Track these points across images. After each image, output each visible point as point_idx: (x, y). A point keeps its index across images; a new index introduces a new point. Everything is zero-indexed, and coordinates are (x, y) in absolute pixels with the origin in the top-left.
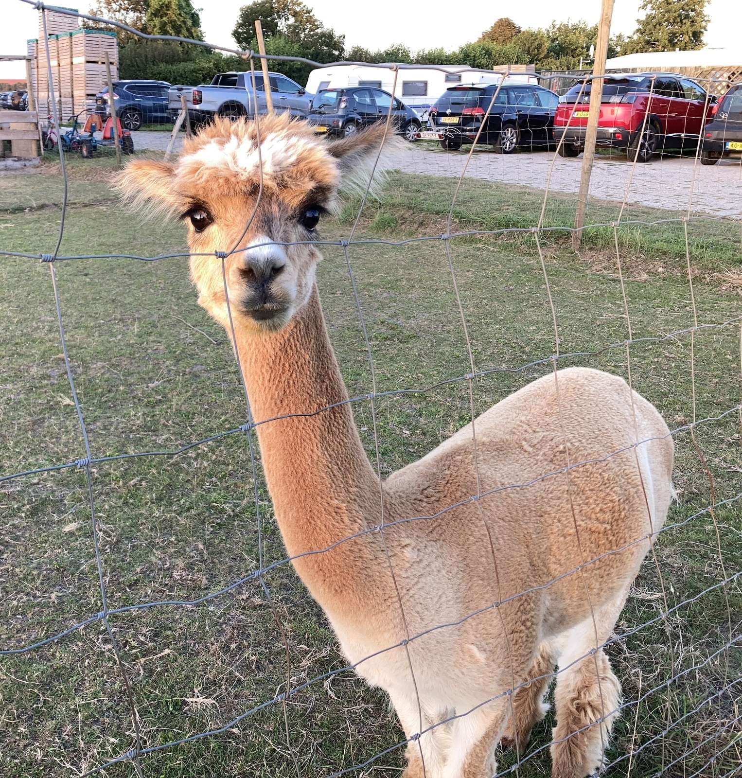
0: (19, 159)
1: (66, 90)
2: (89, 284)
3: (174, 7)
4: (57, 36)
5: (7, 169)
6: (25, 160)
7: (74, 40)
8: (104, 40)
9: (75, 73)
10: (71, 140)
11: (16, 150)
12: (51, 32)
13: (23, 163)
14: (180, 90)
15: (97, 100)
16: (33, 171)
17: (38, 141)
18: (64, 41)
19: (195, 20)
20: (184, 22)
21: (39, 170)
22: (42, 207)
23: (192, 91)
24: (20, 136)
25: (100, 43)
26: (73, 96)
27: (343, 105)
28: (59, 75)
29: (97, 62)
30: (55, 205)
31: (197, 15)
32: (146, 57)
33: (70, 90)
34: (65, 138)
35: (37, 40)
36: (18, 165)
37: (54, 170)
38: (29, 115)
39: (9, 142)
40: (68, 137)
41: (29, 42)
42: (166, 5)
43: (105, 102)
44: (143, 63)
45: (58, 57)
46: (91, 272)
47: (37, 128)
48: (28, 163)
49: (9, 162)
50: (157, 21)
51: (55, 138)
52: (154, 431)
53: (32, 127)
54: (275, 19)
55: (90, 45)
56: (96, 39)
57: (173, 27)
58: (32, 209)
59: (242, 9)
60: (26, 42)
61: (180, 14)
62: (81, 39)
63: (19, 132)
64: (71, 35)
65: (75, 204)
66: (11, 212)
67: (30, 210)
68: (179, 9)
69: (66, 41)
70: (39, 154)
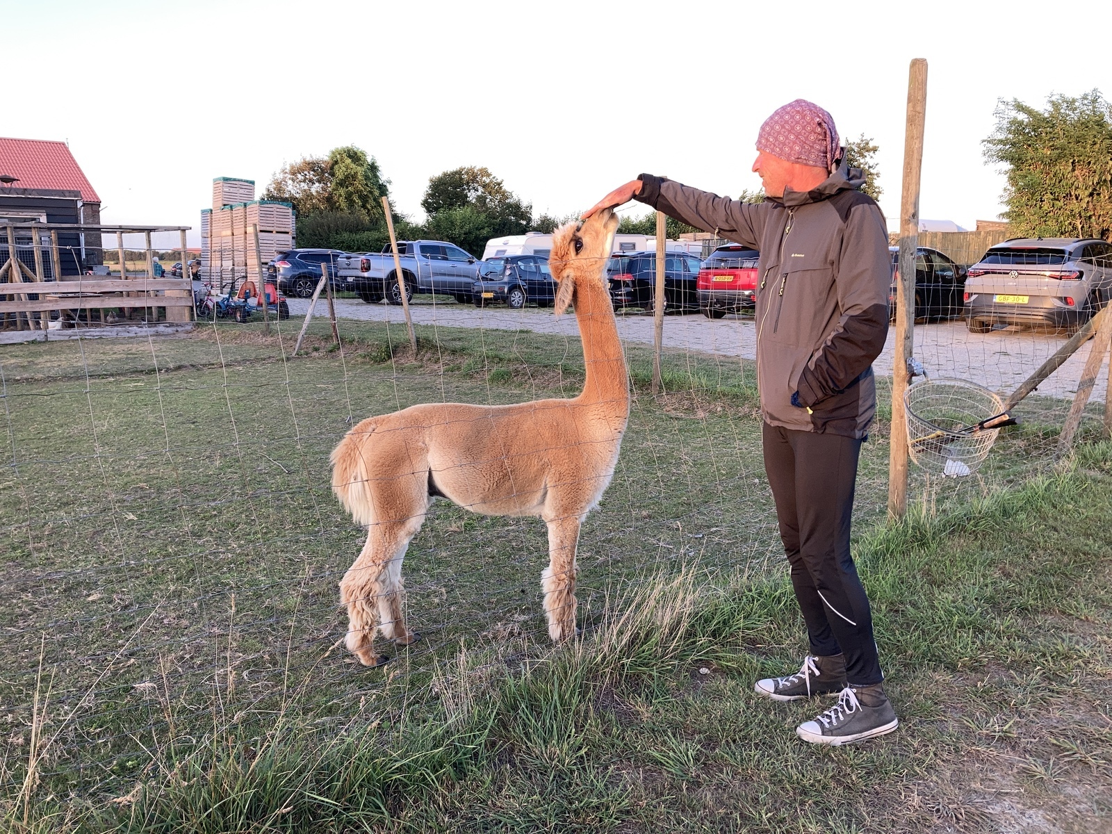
0: (171, 325)
1: (239, 258)
2: (193, 429)
3: (360, 178)
4: (231, 207)
5: (157, 334)
6: (177, 325)
7: (248, 210)
8: (278, 210)
9: (248, 242)
10: (227, 306)
11: (170, 317)
12: (226, 203)
13: (175, 329)
14: (348, 258)
15: (268, 269)
16: (183, 336)
17: (192, 308)
18: (239, 210)
19: (383, 190)
20: (371, 192)
21: (190, 335)
22: (179, 368)
23: (360, 259)
24: (173, 303)
25: (275, 213)
26: (246, 265)
27: (508, 272)
28: (233, 244)
29: (272, 232)
30: (192, 366)
31: (385, 186)
32: (329, 227)
33: (243, 259)
34: (222, 305)
35: (211, 210)
36: (170, 330)
37: (204, 335)
38: (182, 282)
39: (164, 308)
40: (223, 303)
41: (203, 212)
42: (352, 176)
43: (275, 270)
44: (326, 232)
45: (232, 227)
46: (200, 420)
47: (191, 295)
48: (180, 329)
49: (161, 328)
50: (342, 191)
51: (210, 304)
52: (199, 536)
53: (185, 294)
54: (464, 189)
55: (264, 215)
56: (271, 209)
57: (360, 197)
58: (168, 370)
59: (431, 181)
60: (200, 212)
61: (367, 185)
62: (255, 209)
63: (172, 298)
64: (245, 205)
65: (213, 364)
66: (147, 373)
67: (166, 371)
68: (366, 180)
69: (239, 211)
70: (192, 319)
